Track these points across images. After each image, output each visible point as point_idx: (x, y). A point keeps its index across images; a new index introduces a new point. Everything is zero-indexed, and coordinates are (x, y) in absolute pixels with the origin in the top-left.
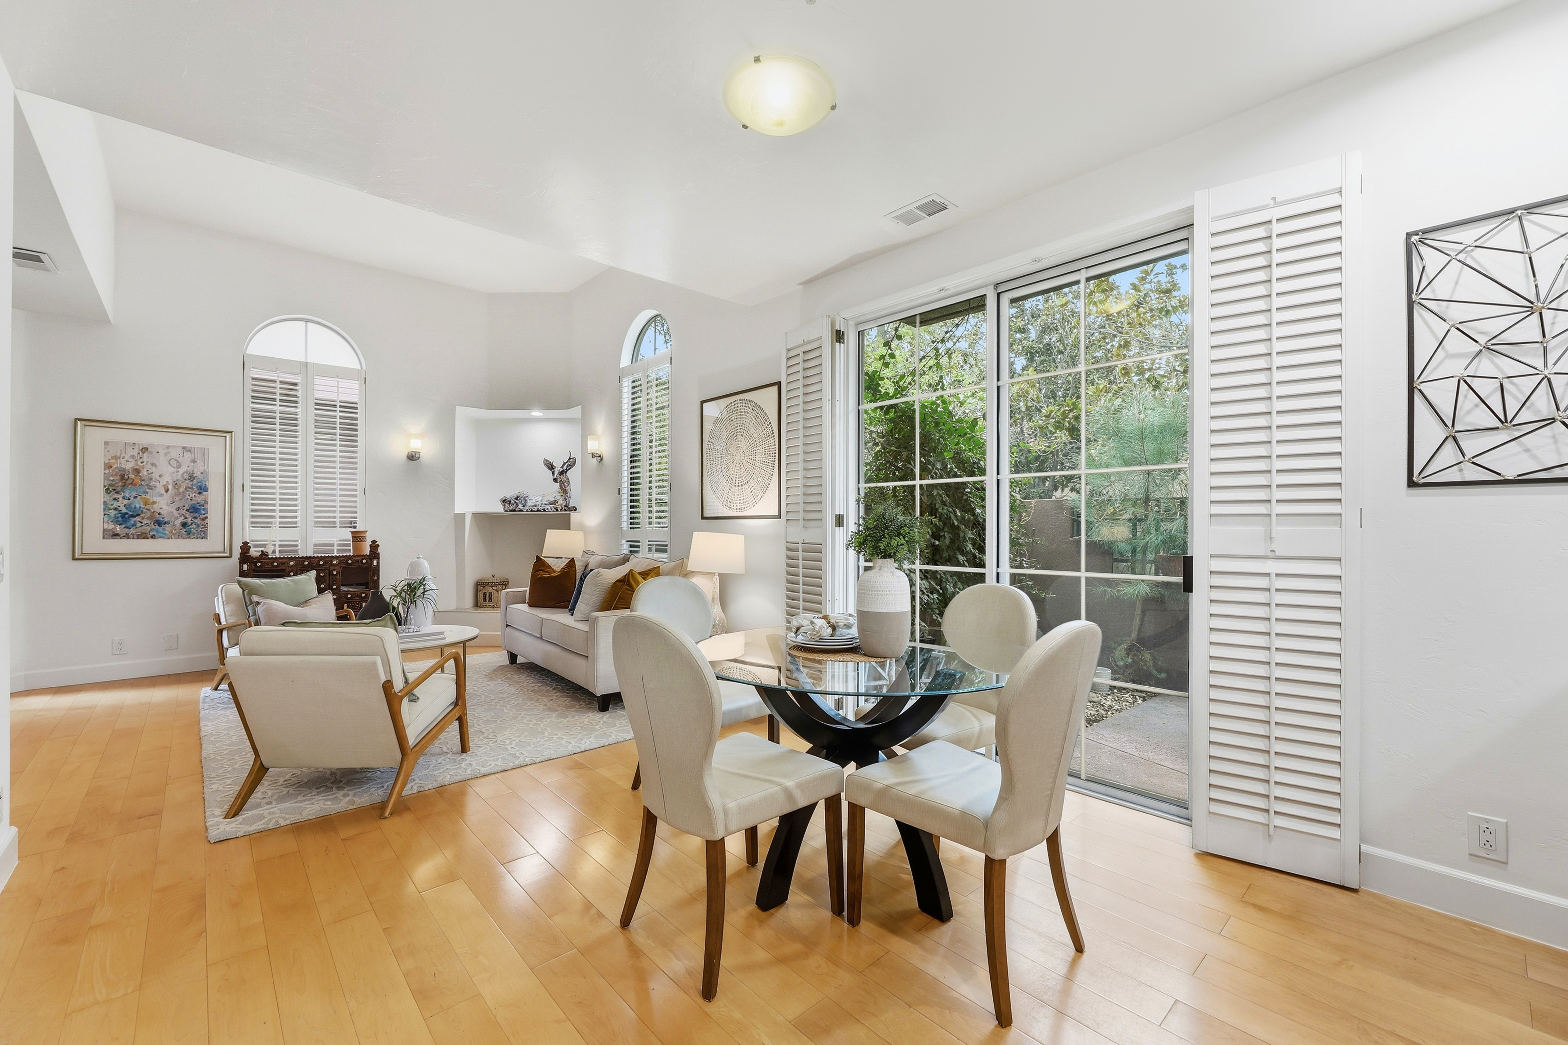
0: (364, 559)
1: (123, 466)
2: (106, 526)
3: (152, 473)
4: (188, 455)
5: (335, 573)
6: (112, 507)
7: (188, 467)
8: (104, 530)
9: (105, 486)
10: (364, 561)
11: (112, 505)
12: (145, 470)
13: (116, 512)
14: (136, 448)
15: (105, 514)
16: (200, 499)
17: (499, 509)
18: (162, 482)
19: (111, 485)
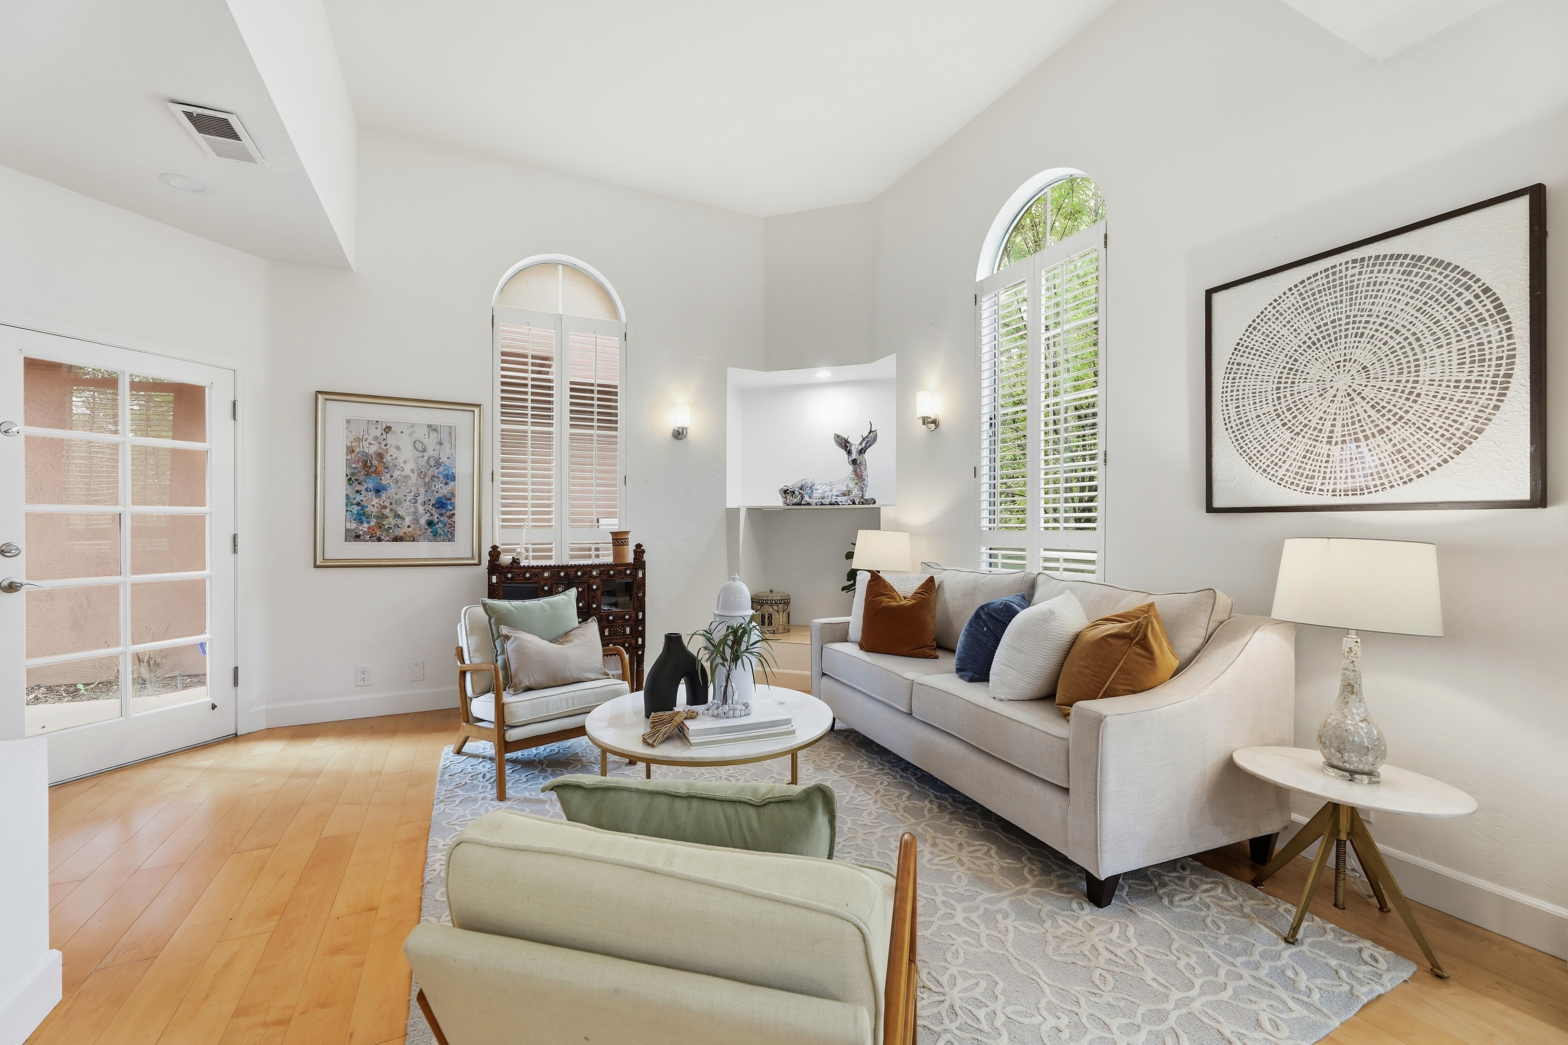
0: (627, 569)
1: (366, 450)
2: (348, 526)
3: (396, 458)
4: (433, 435)
5: (595, 587)
6: (355, 502)
7: (434, 450)
8: (347, 530)
9: (347, 475)
10: (628, 572)
11: (355, 499)
12: (389, 454)
13: (359, 508)
14: (379, 426)
15: (347, 511)
16: (445, 491)
17: (778, 502)
18: (407, 472)
19: (353, 474)
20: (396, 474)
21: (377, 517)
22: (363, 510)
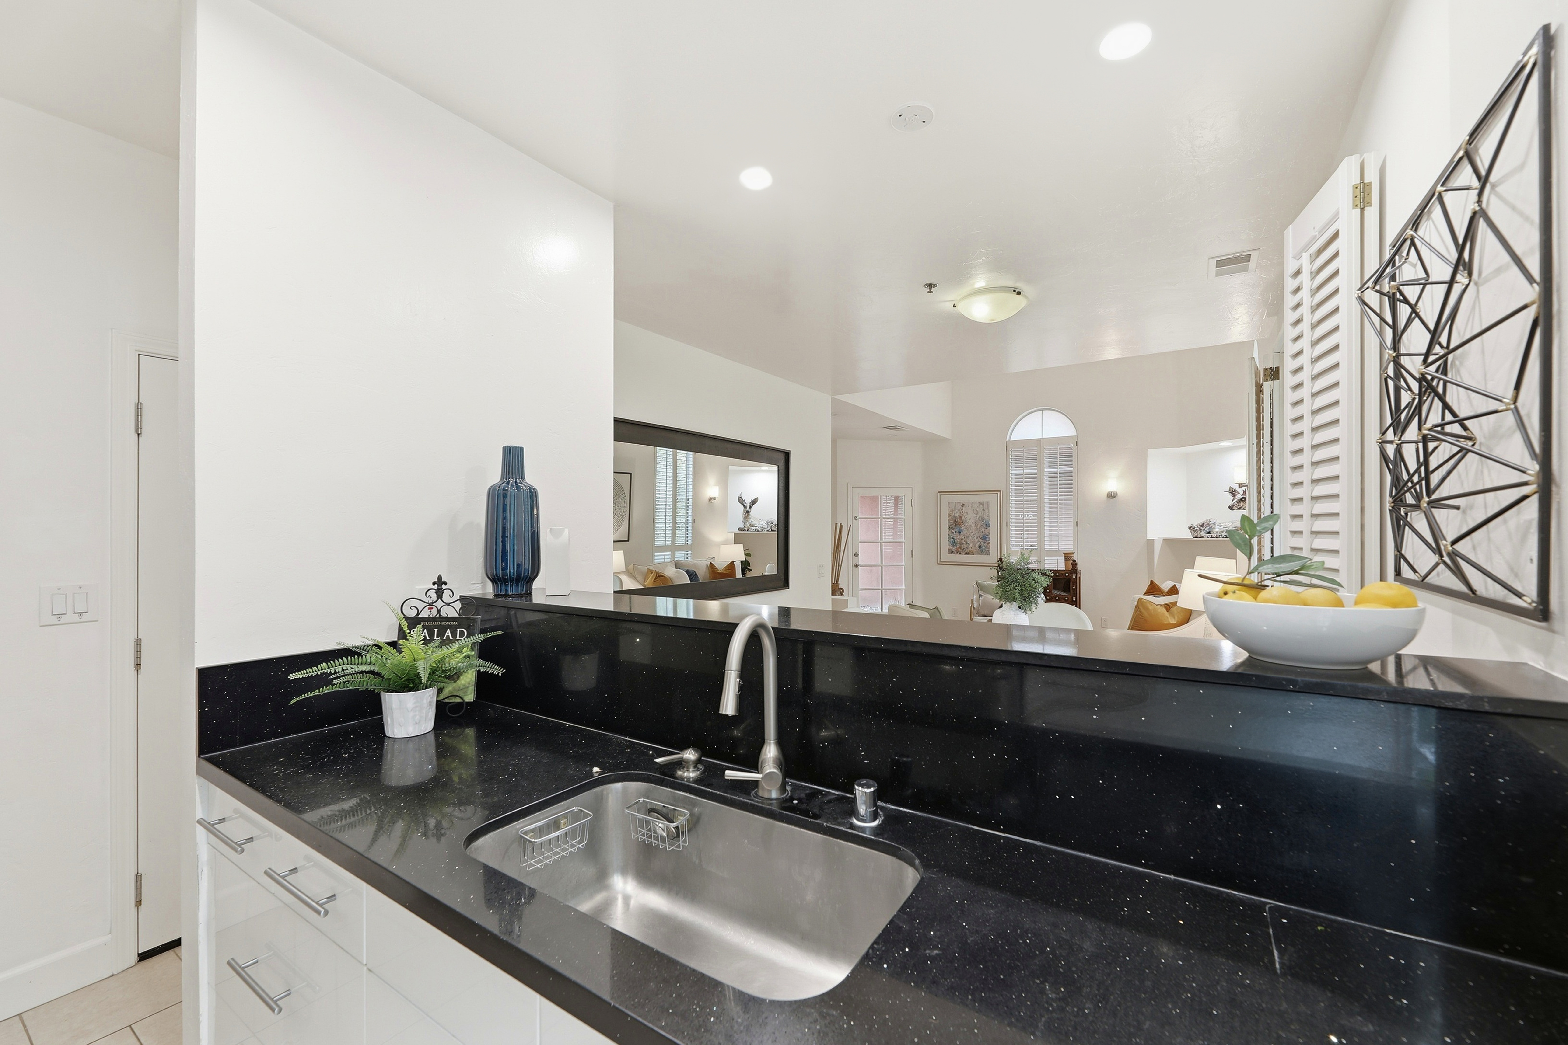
0: (1066, 573)
1: (955, 515)
3: (967, 518)
4: (981, 506)
6: (951, 537)
7: (981, 513)
8: (949, 549)
9: (948, 526)
10: (1070, 575)
12: (964, 516)
13: (953, 540)
14: (960, 504)
15: (949, 541)
16: (986, 532)
17: (1188, 535)
18: (971, 523)
19: (951, 526)
20: (967, 525)
21: (959, 544)
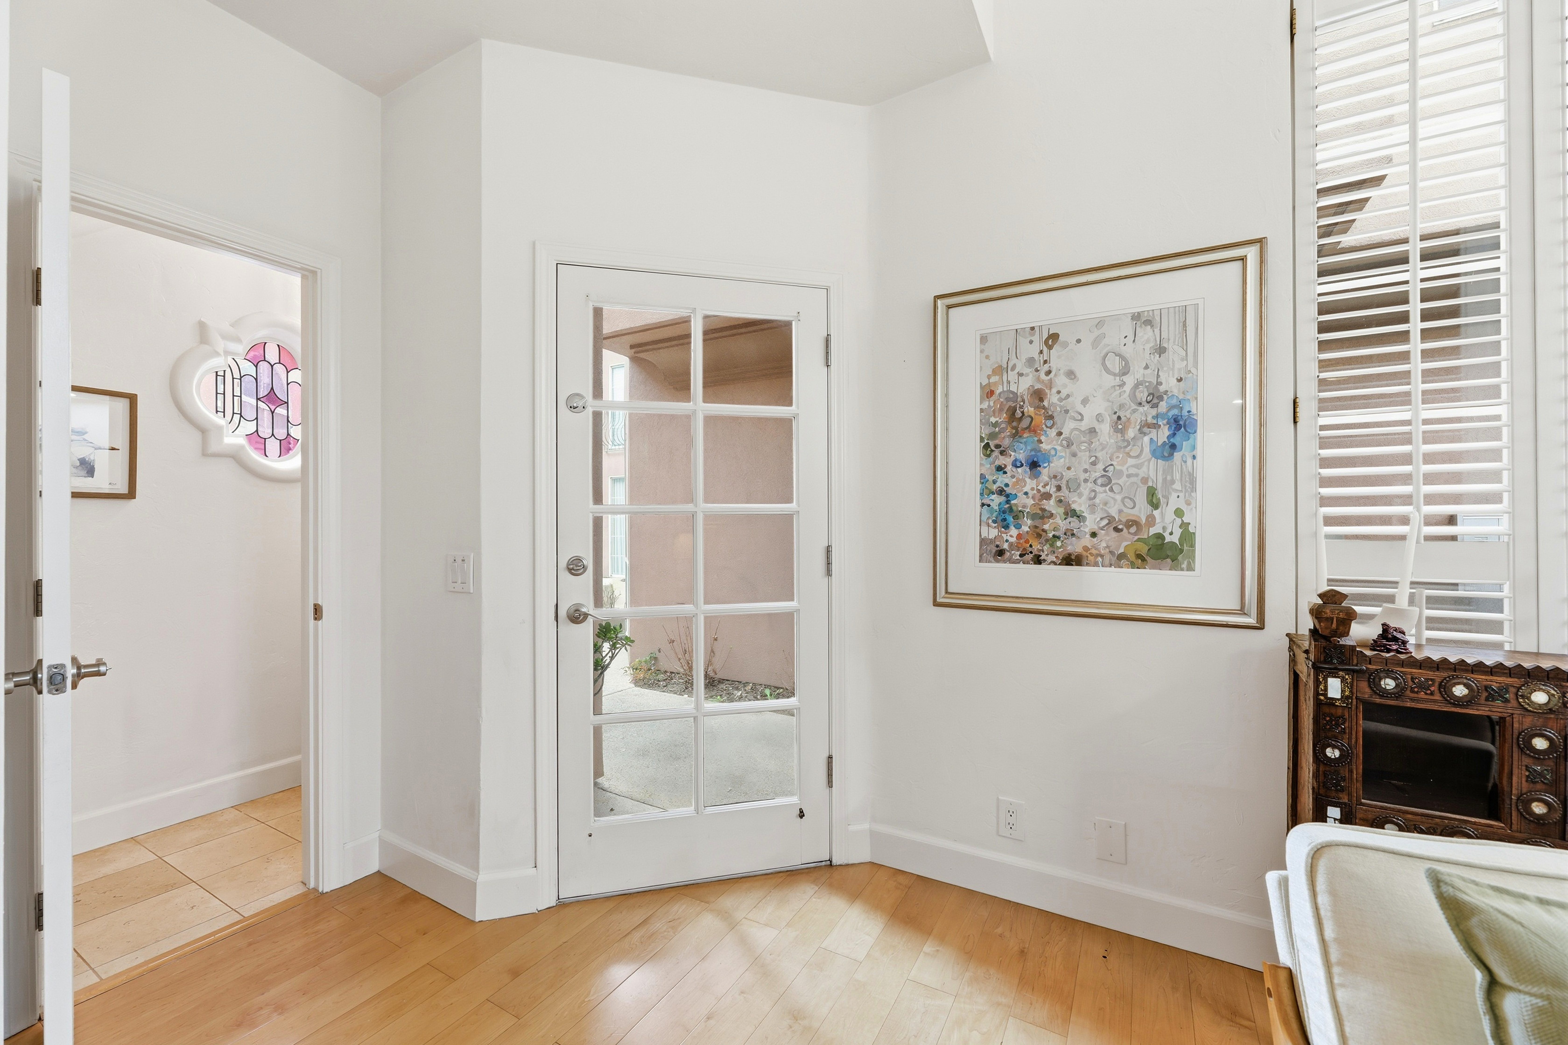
1: (1013, 388)
2: (984, 534)
3: (1068, 396)
4: (1146, 334)
6: (995, 487)
7: (1147, 367)
8: (983, 542)
9: (982, 439)
11: (994, 482)
12: (1054, 390)
13: (1003, 499)
14: (1036, 338)
15: (983, 505)
18: (1091, 420)
19: (992, 436)
20: (1069, 427)
21: (1033, 516)
22: (1008, 502)
